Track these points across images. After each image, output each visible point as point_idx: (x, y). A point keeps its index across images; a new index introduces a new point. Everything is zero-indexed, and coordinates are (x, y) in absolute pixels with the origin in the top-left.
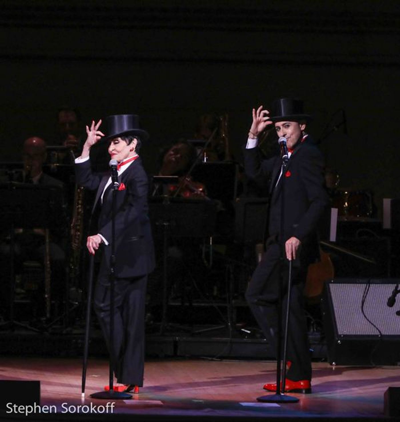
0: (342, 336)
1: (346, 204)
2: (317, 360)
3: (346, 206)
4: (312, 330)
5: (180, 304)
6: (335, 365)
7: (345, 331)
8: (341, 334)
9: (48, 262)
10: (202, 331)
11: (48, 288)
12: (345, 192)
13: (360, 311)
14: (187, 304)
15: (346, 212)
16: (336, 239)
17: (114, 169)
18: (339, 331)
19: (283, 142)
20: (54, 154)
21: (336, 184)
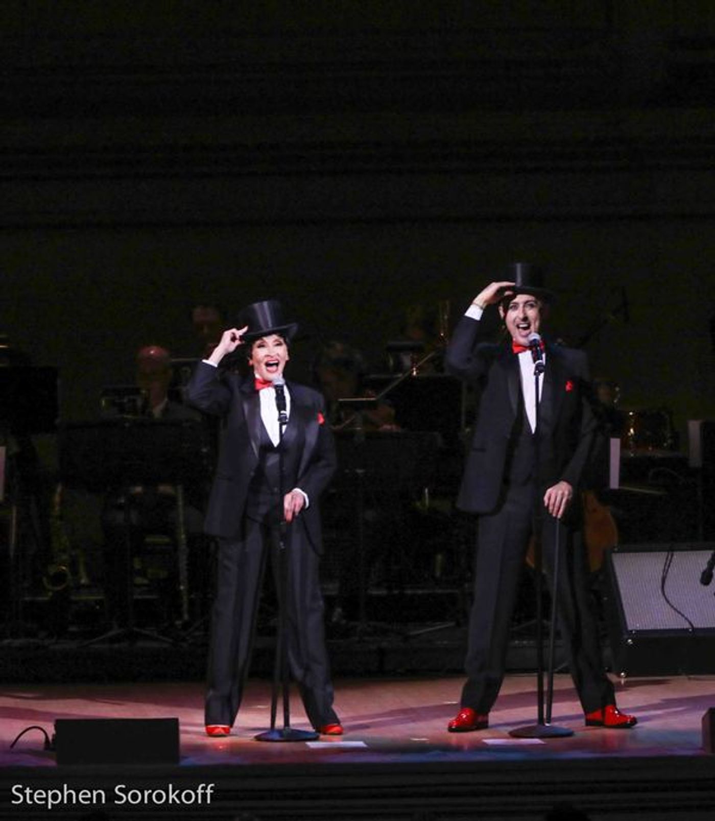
0: (634, 632)
1: (632, 431)
3: (632, 433)
5: (385, 592)
6: (624, 676)
7: (638, 626)
8: (633, 629)
9: (183, 536)
10: (421, 631)
11: (184, 575)
12: (628, 413)
13: (659, 592)
14: (396, 592)
15: (631, 443)
16: (620, 485)
18: (629, 624)
19: (535, 340)
20: (186, 371)
21: (615, 401)
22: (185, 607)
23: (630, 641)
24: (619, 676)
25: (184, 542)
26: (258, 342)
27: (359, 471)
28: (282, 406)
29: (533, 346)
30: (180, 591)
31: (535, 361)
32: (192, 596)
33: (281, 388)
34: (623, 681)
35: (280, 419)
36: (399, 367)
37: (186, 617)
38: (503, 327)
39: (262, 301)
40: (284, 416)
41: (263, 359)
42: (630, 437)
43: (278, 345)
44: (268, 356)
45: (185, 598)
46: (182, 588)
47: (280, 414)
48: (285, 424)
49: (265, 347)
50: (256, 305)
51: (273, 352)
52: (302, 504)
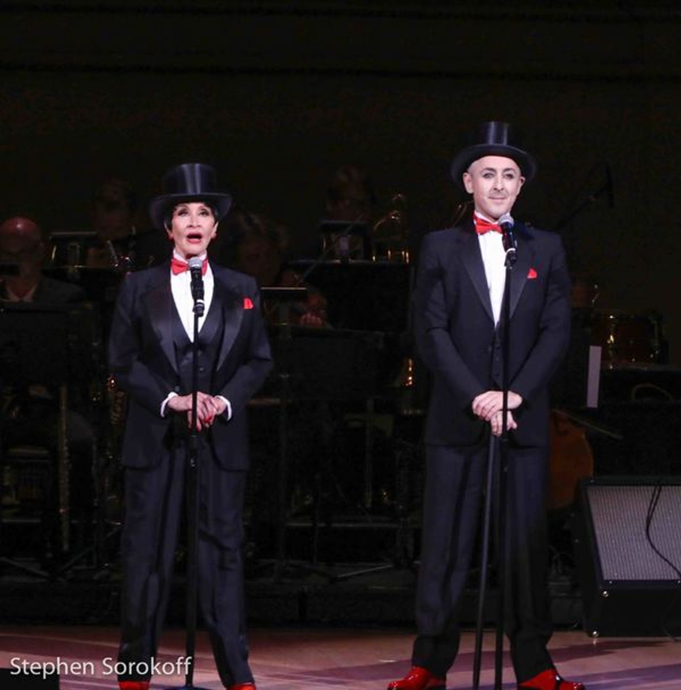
0: (611, 582)
1: (612, 338)
2: (564, 627)
3: (611, 341)
4: (554, 571)
5: (309, 524)
6: (597, 635)
7: (616, 574)
8: (609, 578)
9: (65, 448)
12: (609, 316)
15: (611, 352)
16: (599, 403)
17: (197, 276)
18: (604, 573)
19: (507, 223)
22: (66, 534)
23: (605, 593)
24: (591, 635)
25: (67, 454)
26: (180, 209)
28: (199, 294)
30: (60, 515)
32: (75, 521)
33: (198, 272)
34: (595, 642)
35: (195, 310)
40: (201, 305)
42: (609, 344)
43: (203, 214)
44: (191, 226)
45: (65, 525)
46: (61, 511)
47: (196, 303)
48: (202, 315)
49: (187, 215)
50: (185, 166)
51: (197, 222)
52: (220, 412)
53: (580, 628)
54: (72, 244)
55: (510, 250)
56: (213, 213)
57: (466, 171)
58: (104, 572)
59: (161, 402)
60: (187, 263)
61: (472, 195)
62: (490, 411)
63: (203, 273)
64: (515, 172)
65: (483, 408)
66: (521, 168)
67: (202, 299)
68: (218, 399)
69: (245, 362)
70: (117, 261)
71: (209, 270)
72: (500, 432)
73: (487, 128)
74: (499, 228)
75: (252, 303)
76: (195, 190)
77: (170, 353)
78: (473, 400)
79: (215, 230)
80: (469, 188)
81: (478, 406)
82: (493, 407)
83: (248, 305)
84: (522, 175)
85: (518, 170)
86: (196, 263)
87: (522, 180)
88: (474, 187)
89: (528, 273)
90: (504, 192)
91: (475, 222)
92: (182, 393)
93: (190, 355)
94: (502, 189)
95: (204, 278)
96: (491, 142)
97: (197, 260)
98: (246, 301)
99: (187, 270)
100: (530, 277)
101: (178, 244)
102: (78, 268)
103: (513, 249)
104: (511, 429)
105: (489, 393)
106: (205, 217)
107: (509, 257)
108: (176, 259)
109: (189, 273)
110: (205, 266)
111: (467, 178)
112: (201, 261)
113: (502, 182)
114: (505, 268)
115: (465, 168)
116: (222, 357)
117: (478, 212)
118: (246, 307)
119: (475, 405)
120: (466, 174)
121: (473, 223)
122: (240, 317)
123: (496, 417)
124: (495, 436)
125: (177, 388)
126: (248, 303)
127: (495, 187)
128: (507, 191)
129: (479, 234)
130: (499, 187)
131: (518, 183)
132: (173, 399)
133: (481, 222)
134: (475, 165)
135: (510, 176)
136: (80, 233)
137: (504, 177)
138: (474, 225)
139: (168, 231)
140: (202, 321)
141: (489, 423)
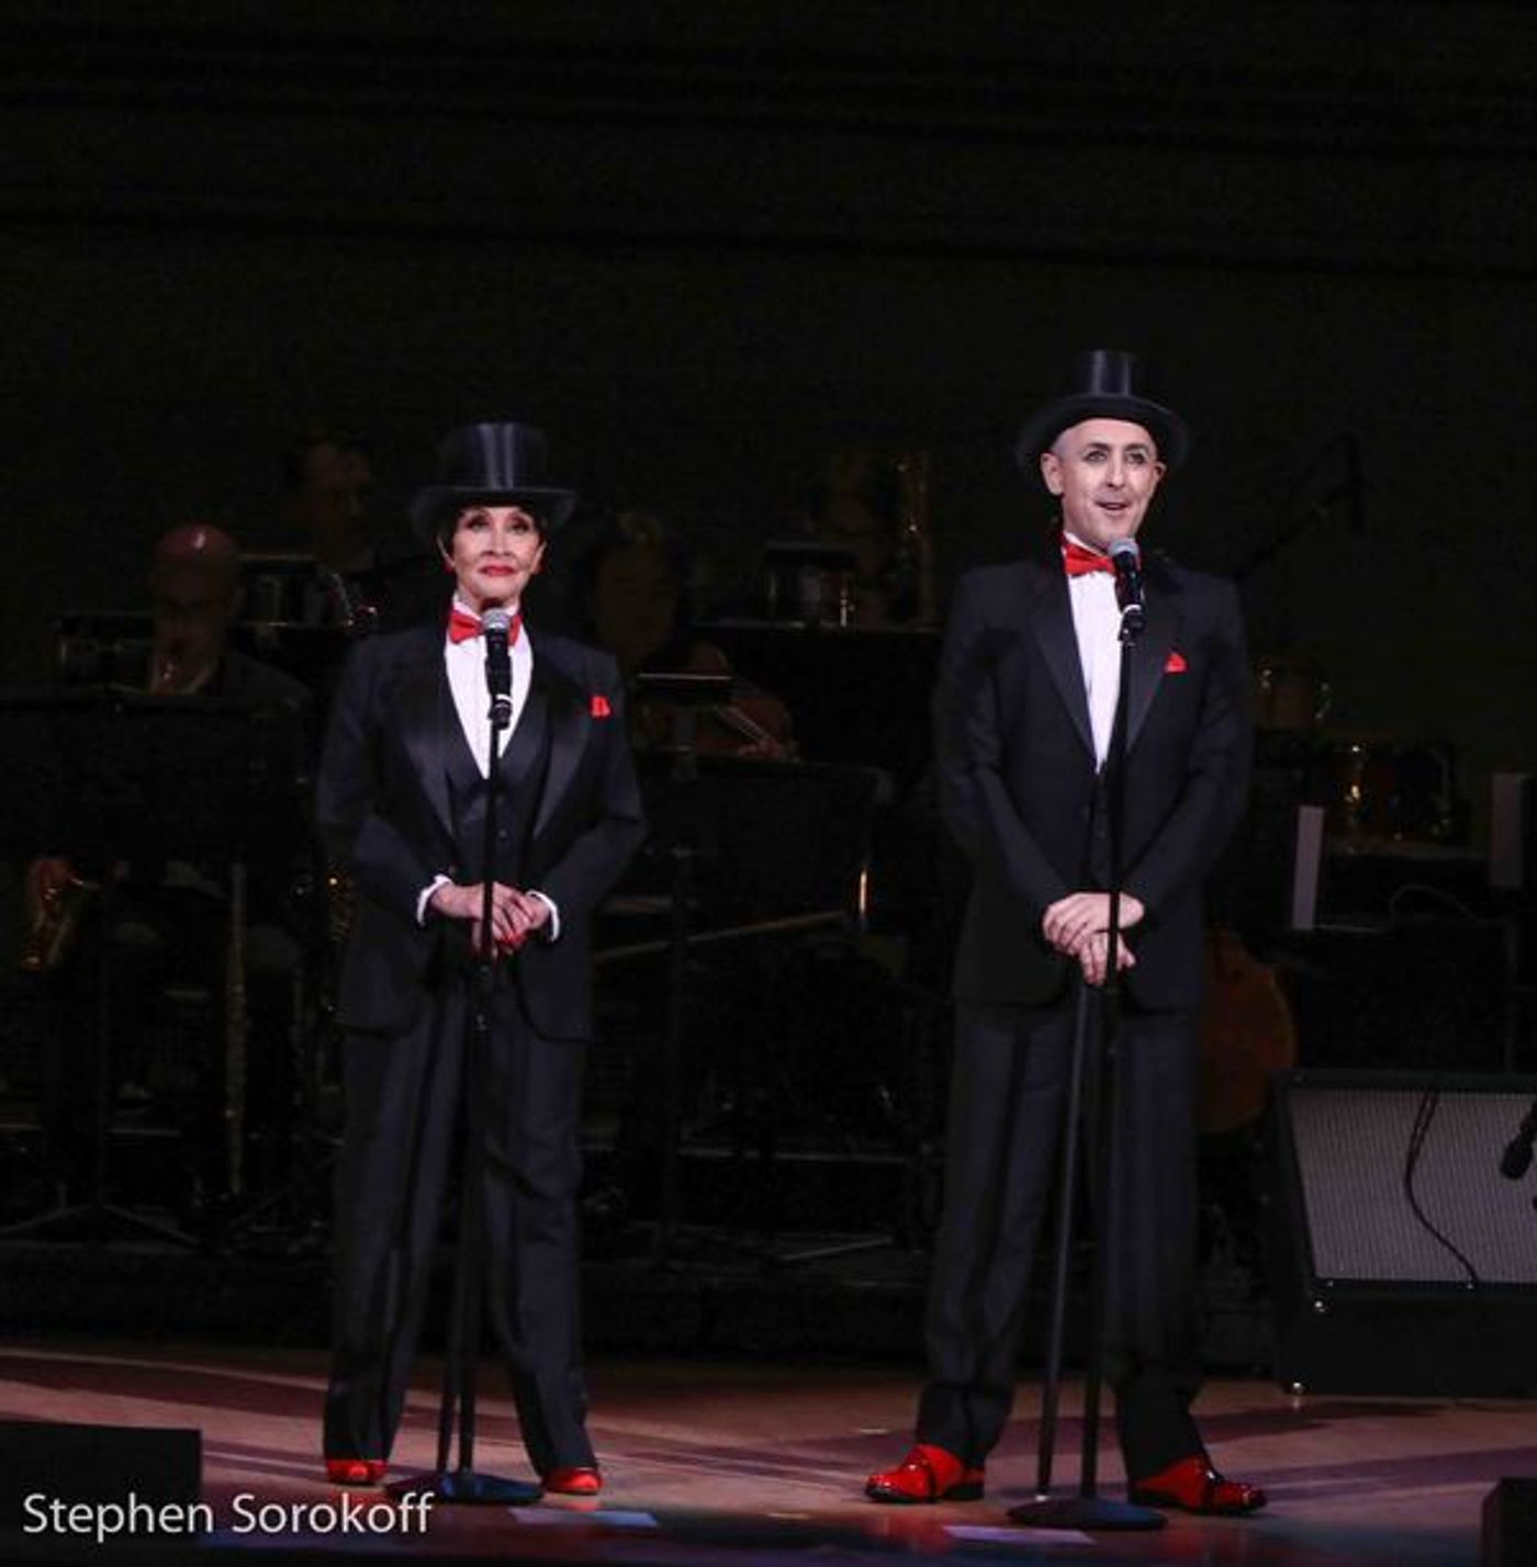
0: (1330, 1283)
1: (1355, 790)
3: (1354, 799)
6: (1302, 1390)
7: (1342, 1267)
8: (1329, 1275)
10: (806, 1255)
11: (236, 1083)
12: (1351, 747)
13: (1397, 1191)
14: (753, 1154)
15: (1352, 821)
16: (1317, 921)
17: (497, 646)
18: (1318, 1264)
19: (1125, 554)
20: (269, 586)
21: (1319, 715)
22: (236, 1160)
23: (1319, 1304)
24: (1289, 1390)
25: (242, 1001)
26: (470, 514)
27: (680, 853)
28: (502, 683)
29: (1120, 567)
31: (1122, 606)
32: (254, 1136)
33: (501, 638)
34: (1296, 1404)
35: (493, 714)
36: (790, 604)
37: (236, 1186)
38: (1055, 520)
39: (505, 419)
40: (506, 706)
41: (476, 561)
42: (1347, 804)
43: (516, 527)
45: (236, 1141)
46: (229, 1113)
47: (495, 701)
48: (505, 725)
49: (485, 528)
50: (486, 429)
51: (504, 545)
52: (537, 924)
53: (1266, 1375)
54: (267, 578)
55: (1129, 608)
56: (538, 526)
57: (1047, 450)
58: (310, 1240)
59: (417, 894)
60: (478, 618)
61: (1059, 498)
62: (1078, 932)
63: (511, 641)
64: (1147, 450)
65: (1064, 928)
66: (1158, 445)
67: (508, 693)
68: (533, 900)
69: (592, 825)
70: (351, 615)
71: (523, 638)
72: (1101, 976)
73: (1090, 362)
74: (1111, 566)
75: (608, 703)
76: (502, 481)
77: (439, 796)
78: (1044, 911)
79: (539, 555)
80: (1054, 484)
81: (1054, 923)
82: (1085, 924)
83: (601, 708)
84: (1160, 458)
85: (1152, 448)
86: (497, 620)
87: (1159, 469)
88: (1064, 483)
89: (1167, 659)
90: (1125, 490)
91: (1064, 552)
92: (462, 880)
93: (481, 805)
94: (1123, 486)
95: (512, 652)
96: (1097, 389)
97: (498, 615)
98: (597, 700)
99: (480, 634)
100: (1171, 668)
101: (463, 581)
102: (277, 628)
103: (1136, 607)
104: (1124, 967)
105: (1076, 897)
106: (520, 534)
107: (1127, 622)
108: (457, 612)
109: (482, 639)
110: (514, 626)
111: (1049, 464)
112: (506, 616)
113: (1123, 472)
114: (1118, 646)
115: (1047, 442)
116: (545, 812)
117: (1070, 531)
118: (596, 713)
119: (1047, 921)
120: (1046, 455)
121: (1060, 552)
122: (583, 731)
123: (1090, 946)
124: (1090, 986)
125: (452, 870)
126: (601, 705)
127: (1109, 481)
128: (1131, 489)
129: (1070, 576)
130: (1117, 480)
131: (1152, 474)
132: (443, 892)
133: (1077, 551)
134: (1068, 435)
135: (1140, 459)
136: (284, 557)
137: (1125, 459)
138: (1061, 558)
139: (446, 555)
140: (505, 736)
141: (1076, 957)
